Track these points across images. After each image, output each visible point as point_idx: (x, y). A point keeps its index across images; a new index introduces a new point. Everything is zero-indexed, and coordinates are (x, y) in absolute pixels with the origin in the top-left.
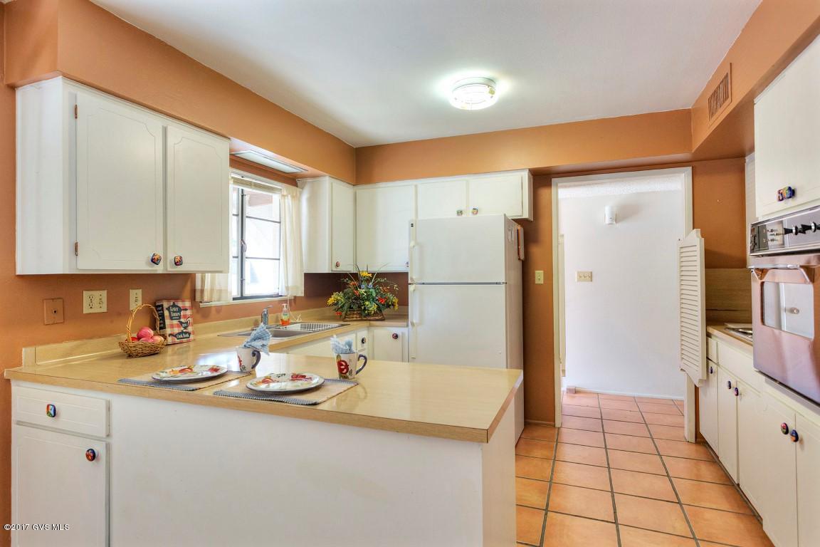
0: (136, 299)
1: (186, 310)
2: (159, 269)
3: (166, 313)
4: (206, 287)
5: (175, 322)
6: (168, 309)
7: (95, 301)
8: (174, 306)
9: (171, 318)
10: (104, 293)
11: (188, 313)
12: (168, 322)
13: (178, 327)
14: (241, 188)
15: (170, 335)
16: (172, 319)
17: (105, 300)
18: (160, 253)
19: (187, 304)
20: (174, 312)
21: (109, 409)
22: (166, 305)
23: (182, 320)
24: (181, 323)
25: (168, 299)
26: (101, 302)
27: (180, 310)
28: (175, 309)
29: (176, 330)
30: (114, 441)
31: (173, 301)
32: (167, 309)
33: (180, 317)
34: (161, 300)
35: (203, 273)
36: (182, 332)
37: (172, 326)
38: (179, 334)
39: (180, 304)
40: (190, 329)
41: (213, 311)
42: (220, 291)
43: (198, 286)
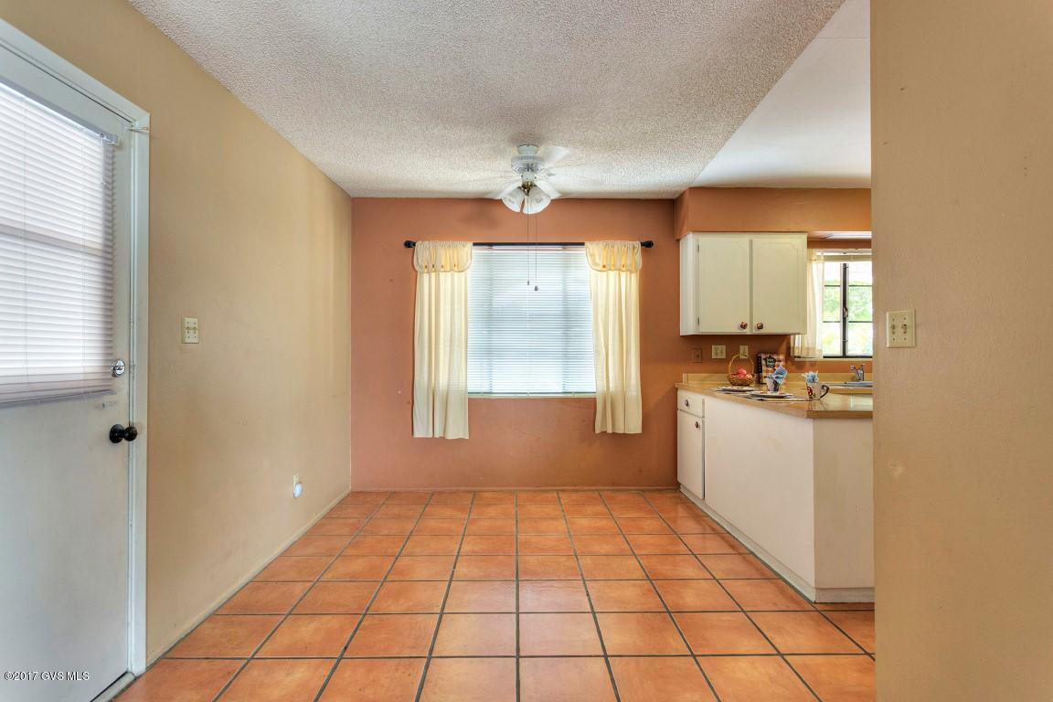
0: (744, 351)
2: (747, 331)
3: (763, 362)
4: (796, 345)
5: (770, 369)
6: (765, 359)
7: (718, 351)
8: (770, 357)
9: (767, 366)
10: (724, 347)
11: (781, 364)
12: (764, 368)
14: (843, 263)
17: (724, 351)
18: (747, 321)
19: (782, 357)
21: (703, 403)
22: (763, 356)
25: (765, 353)
26: (722, 352)
27: (775, 361)
30: (706, 420)
31: (769, 354)
34: (760, 353)
35: (795, 334)
37: (767, 371)
39: (775, 357)
41: (807, 364)
42: (808, 348)
43: (792, 345)
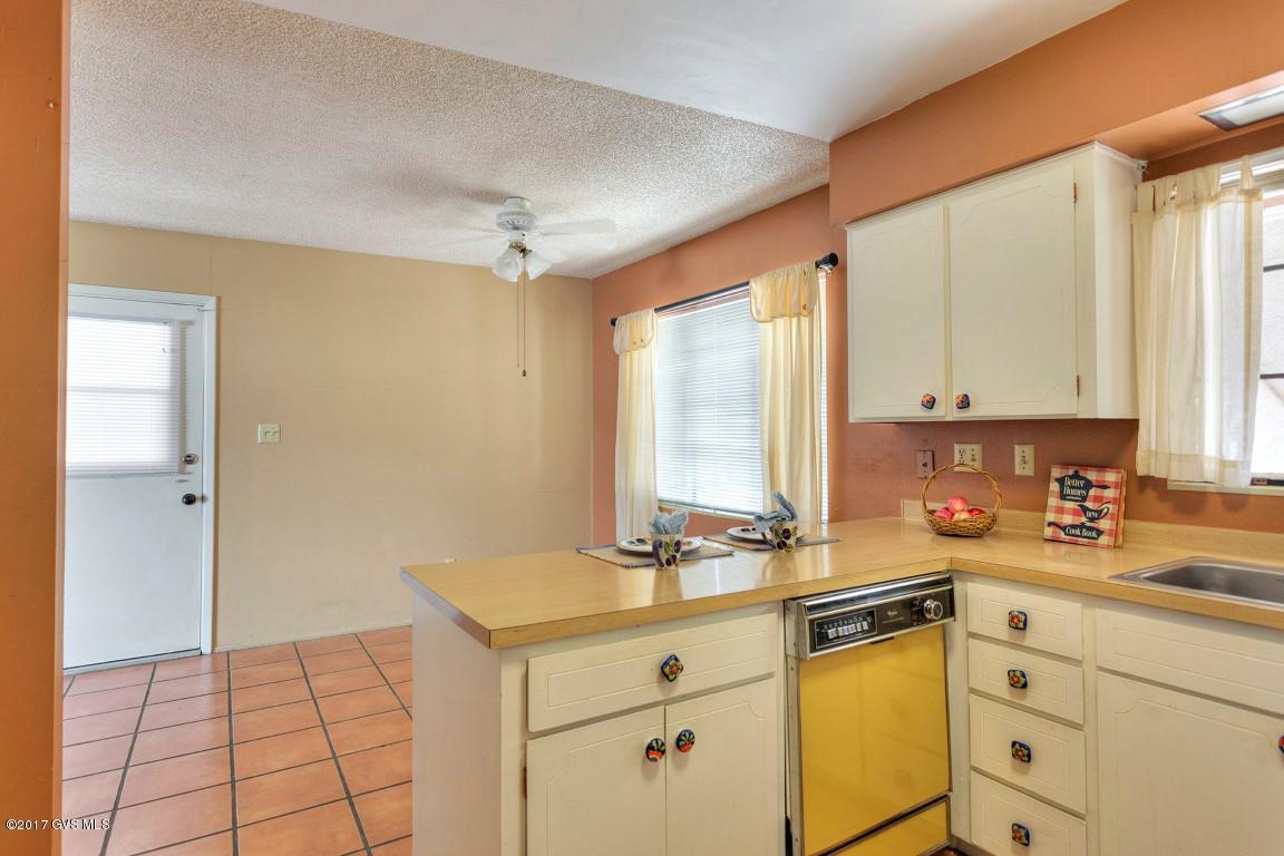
0: (1023, 459)
1: (1105, 487)
2: (941, 413)
3: (1054, 487)
5: (1071, 505)
6: (1061, 481)
7: (966, 456)
8: (1076, 476)
9: (1063, 497)
10: (978, 448)
12: (1053, 501)
13: (1075, 513)
15: (1050, 524)
16: (1064, 499)
17: (979, 457)
20: (1071, 487)
22: (1056, 472)
23: (1089, 504)
24: (1085, 510)
25: (1065, 464)
26: (974, 458)
28: (1077, 483)
29: (1068, 519)
31: (1076, 468)
32: (1057, 480)
33: (1084, 499)
36: (1082, 526)
37: (1060, 510)
38: (1074, 527)
39: (1092, 476)
40: (1104, 524)
